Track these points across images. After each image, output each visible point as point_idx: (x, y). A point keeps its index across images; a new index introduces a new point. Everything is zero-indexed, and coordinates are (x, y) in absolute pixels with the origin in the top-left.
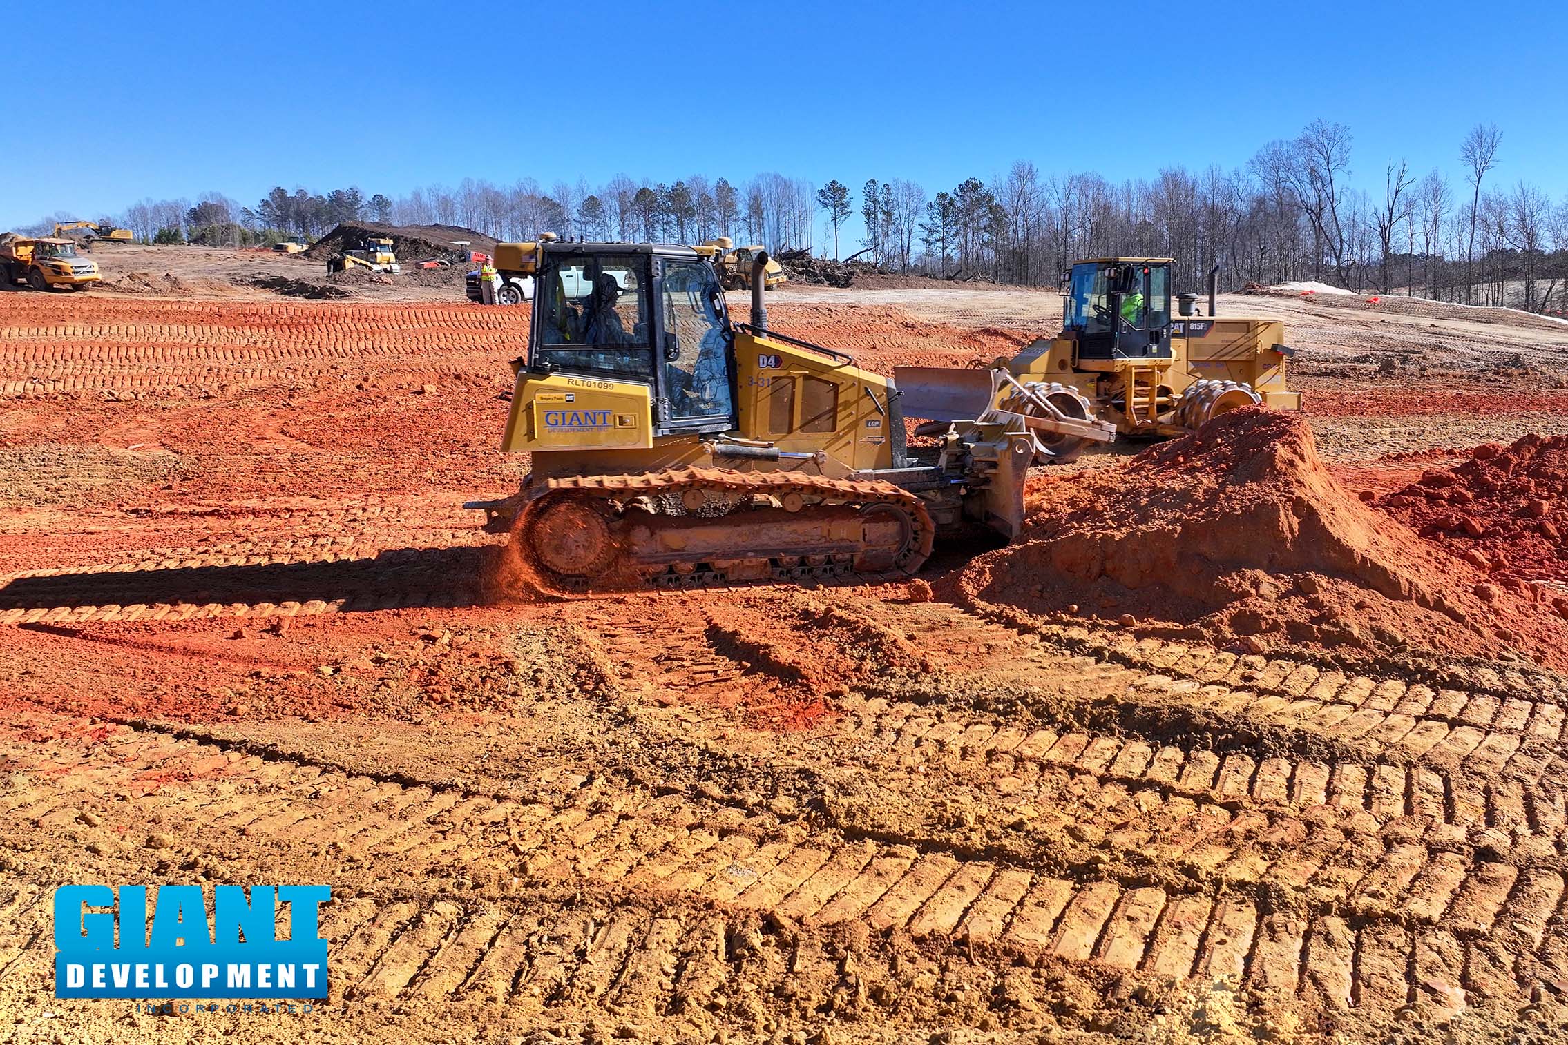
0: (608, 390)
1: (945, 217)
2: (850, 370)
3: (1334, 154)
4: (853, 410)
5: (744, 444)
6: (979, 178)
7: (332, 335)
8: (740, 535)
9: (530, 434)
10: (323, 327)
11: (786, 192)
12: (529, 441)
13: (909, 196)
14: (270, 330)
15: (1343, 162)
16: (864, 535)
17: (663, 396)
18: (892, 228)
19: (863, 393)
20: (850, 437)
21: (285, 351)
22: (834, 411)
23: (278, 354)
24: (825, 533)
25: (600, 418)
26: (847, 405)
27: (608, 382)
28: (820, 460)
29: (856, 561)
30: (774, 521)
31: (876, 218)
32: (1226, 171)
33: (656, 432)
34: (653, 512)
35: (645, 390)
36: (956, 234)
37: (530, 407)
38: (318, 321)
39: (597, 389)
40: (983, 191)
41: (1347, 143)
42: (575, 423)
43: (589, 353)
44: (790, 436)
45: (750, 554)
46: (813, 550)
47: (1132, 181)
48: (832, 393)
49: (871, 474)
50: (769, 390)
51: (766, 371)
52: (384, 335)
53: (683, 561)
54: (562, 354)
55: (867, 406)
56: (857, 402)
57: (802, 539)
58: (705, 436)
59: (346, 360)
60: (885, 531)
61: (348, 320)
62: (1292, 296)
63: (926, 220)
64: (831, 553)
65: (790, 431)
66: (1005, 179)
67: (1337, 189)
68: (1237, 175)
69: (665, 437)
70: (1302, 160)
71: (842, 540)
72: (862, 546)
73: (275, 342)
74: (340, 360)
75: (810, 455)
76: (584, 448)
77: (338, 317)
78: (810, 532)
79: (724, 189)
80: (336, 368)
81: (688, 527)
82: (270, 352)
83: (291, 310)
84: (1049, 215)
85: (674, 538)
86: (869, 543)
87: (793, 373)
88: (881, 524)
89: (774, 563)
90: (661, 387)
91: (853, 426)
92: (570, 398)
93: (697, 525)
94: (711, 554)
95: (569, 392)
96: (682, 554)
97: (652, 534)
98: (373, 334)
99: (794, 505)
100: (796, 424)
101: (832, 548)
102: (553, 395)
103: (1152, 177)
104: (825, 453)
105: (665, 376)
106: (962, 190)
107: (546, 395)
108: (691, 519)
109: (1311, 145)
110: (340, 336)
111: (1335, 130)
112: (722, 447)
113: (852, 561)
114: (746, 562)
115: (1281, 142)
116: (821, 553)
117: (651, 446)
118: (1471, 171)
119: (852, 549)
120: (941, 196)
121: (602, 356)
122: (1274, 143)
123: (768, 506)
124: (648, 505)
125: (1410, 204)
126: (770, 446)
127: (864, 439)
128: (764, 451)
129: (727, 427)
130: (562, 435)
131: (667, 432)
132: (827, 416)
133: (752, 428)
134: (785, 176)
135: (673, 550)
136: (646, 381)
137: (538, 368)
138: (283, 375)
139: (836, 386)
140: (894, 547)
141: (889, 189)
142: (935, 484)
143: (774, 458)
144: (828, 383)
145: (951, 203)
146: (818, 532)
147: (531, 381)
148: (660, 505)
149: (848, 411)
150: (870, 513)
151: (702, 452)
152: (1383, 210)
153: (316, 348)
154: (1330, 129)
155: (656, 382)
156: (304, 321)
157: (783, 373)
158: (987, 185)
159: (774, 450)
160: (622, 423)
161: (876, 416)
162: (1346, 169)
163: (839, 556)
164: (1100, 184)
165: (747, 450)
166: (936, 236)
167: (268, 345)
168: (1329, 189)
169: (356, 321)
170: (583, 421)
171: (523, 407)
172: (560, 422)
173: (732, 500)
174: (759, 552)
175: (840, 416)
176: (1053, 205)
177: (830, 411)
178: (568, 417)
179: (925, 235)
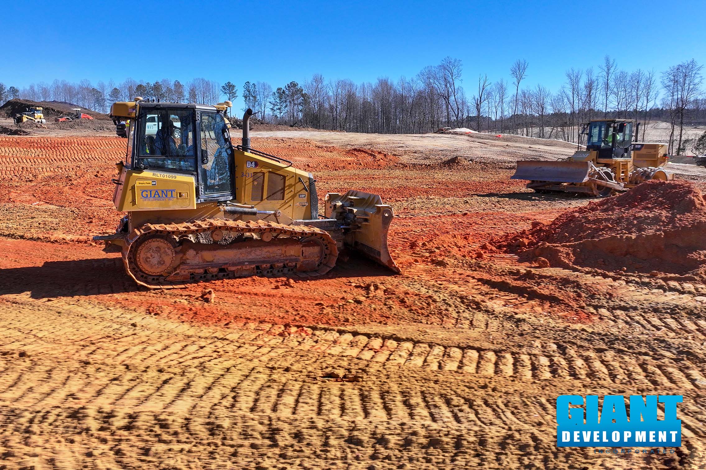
0: (173, 179)
1: (281, 99)
2: (291, 169)
3: (455, 71)
4: (292, 189)
5: (239, 207)
6: (296, 81)
7: (72, 152)
8: (241, 254)
9: (134, 202)
10: (66, 148)
11: (208, 87)
12: (133, 205)
13: (265, 89)
14: (43, 149)
15: (459, 75)
16: (303, 253)
17: (200, 181)
18: (257, 103)
19: (297, 180)
20: (291, 203)
21: (53, 159)
22: (283, 190)
23: (51, 161)
24: (283, 252)
25: (169, 194)
26: (290, 186)
27: (174, 175)
28: (278, 215)
29: (298, 266)
30: (258, 246)
31: (249, 99)
32: (408, 79)
33: (197, 200)
34: (194, 242)
35: (192, 179)
36: (286, 106)
37: (133, 188)
38: (63, 145)
39: (168, 178)
40: (299, 87)
41: (461, 67)
42: (157, 196)
43: (164, 160)
44: (262, 203)
45: (246, 263)
46: (278, 261)
47: (365, 83)
48: (283, 180)
49: (302, 222)
50: (251, 179)
51: (250, 168)
52: (95, 152)
53: (212, 267)
54: (149, 160)
55: (299, 187)
56: (295, 185)
57: (272, 255)
58: (220, 203)
59: (82, 163)
60: (312, 252)
61: (76, 145)
62: (462, 134)
63: (272, 100)
64: (286, 262)
65: (262, 200)
66: (310, 82)
67: (456, 87)
68: (413, 81)
69: (201, 203)
70: (441, 74)
71: (292, 255)
72: (301, 258)
73: (47, 155)
74: (80, 163)
75: (273, 212)
76: (161, 209)
77: (71, 143)
78: (275, 252)
79: (178, 85)
80: (79, 167)
81: (215, 250)
82: (46, 159)
83: (49, 140)
84: (329, 98)
85: (208, 255)
86: (305, 257)
87: (264, 170)
88: (311, 248)
89: (258, 267)
90: (200, 178)
91: (293, 197)
92: (154, 183)
93: (220, 249)
94: (227, 264)
95: (154, 180)
96: (212, 264)
97: (197, 253)
98: (90, 152)
99: (267, 238)
100: (265, 196)
101: (287, 260)
102: (145, 182)
103: (374, 82)
104: (280, 211)
105: (201, 172)
106: (289, 87)
107: (142, 182)
108: (215, 246)
109: (445, 69)
110: (75, 152)
111: (455, 61)
112: (228, 208)
113: (296, 266)
114: (244, 268)
115: (431, 67)
116: (281, 262)
117: (195, 208)
118: (515, 80)
119: (296, 260)
120: (279, 89)
121: (169, 162)
122: (428, 67)
123: (251, 238)
124: (192, 238)
125: (489, 94)
126: (252, 208)
127: (298, 204)
128: (250, 210)
129: (231, 198)
130: (150, 202)
131: (202, 200)
132: (280, 192)
133: (243, 198)
134: (206, 79)
135: (207, 262)
136: (192, 174)
137: (136, 167)
138: (56, 170)
139: (284, 177)
140: (317, 259)
141: (255, 86)
142: (333, 228)
143: (254, 214)
144: (281, 175)
145: (284, 92)
146: (280, 251)
147: (134, 174)
148: (197, 238)
149: (291, 190)
150: (305, 242)
151: (219, 211)
152: (477, 97)
153: (66, 157)
154: (453, 61)
155: (197, 175)
156: (56, 145)
157: (259, 170)
158: (301, 84)
159: (255, 210)
160: (180, 196)
161: (304, 192)
162: (460, 79)
163: (290, 264)
164: (351, 85)
165: (241, 209)
166: (276, 107)
167: (44, 157)
168: (452, 87)
169: (80, 145)
170: (161, 196)
171: (129, 187)
172: (149, 196)
173: (233, 235)
174: (251, 262)
175: (286, 192)
176: (331, 94)
177: (282, 189)
178: (153, 193)
179: (272, 106)
